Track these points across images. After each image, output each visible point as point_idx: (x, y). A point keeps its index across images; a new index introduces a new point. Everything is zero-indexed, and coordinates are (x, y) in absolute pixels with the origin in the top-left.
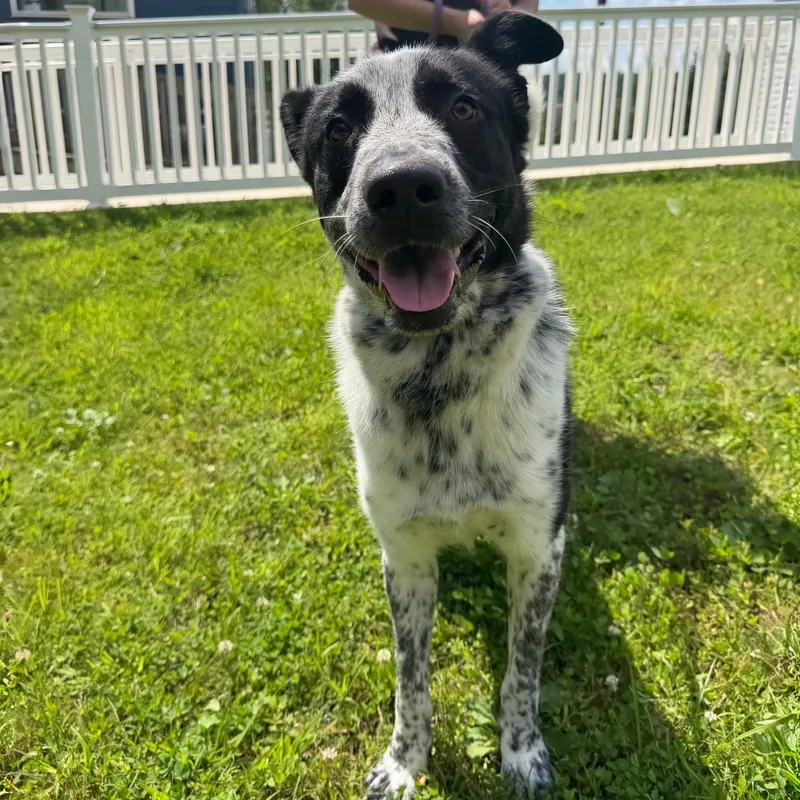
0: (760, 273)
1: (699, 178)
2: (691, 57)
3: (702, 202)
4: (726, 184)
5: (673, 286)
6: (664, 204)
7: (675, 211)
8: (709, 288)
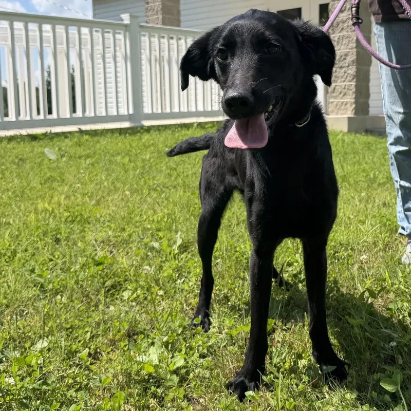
0: (126, 188)
1: (66, 137)
2: (46, 74)
3: (72, 151)
4: (87, 140)
5: (62, 201)
6: (43, 153)
7: (53, 157)
8: (91, 200)
